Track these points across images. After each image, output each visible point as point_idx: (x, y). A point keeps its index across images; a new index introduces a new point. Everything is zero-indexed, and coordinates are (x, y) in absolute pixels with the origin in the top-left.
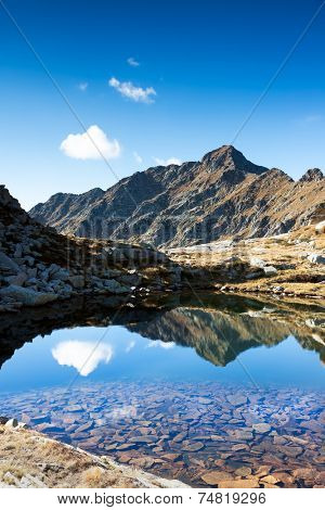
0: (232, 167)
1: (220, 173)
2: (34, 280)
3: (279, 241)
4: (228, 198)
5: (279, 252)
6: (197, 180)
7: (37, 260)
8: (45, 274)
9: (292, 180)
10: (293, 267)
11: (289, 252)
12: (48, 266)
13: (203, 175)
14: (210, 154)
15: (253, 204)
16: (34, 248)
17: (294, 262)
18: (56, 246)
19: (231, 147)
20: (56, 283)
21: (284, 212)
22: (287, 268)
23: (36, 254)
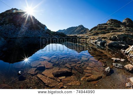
0: (82, 28)
1: (80, 28)
6: (78, 29)
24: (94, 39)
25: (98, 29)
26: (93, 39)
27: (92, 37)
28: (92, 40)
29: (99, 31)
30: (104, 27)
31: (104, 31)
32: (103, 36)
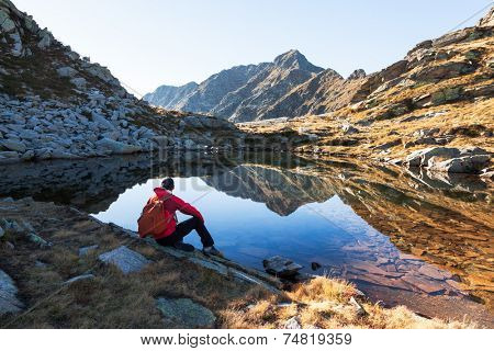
0: (297, 68)
1: (288, 72)
2: (126, 137)
3: (323, 118)
4: (293, 91)
5: (322, 124)
6: (270, 77)
7: (130, 123)
8: (135, 134)
9: (342, 78)
10: (331, 135)
11: (330, 125)
12: (139, 128)
13: (275, 73)
14: (280, 56)
15: (312, 97)
16: (129, 115)
17: (332, 131)
18: (147, 115)
19: (297, 51)
20: (143, 141)
21: (334, 103)
22: (326, 135)
23: (129, 118)
24: (399, 142)
25: (414, 77)
26: (390, 145)
27: (381, 130)
28: (384, 147)
29: (424, 89)
30: (459, 59)
31: (460, 88)
32: (456, 124)
